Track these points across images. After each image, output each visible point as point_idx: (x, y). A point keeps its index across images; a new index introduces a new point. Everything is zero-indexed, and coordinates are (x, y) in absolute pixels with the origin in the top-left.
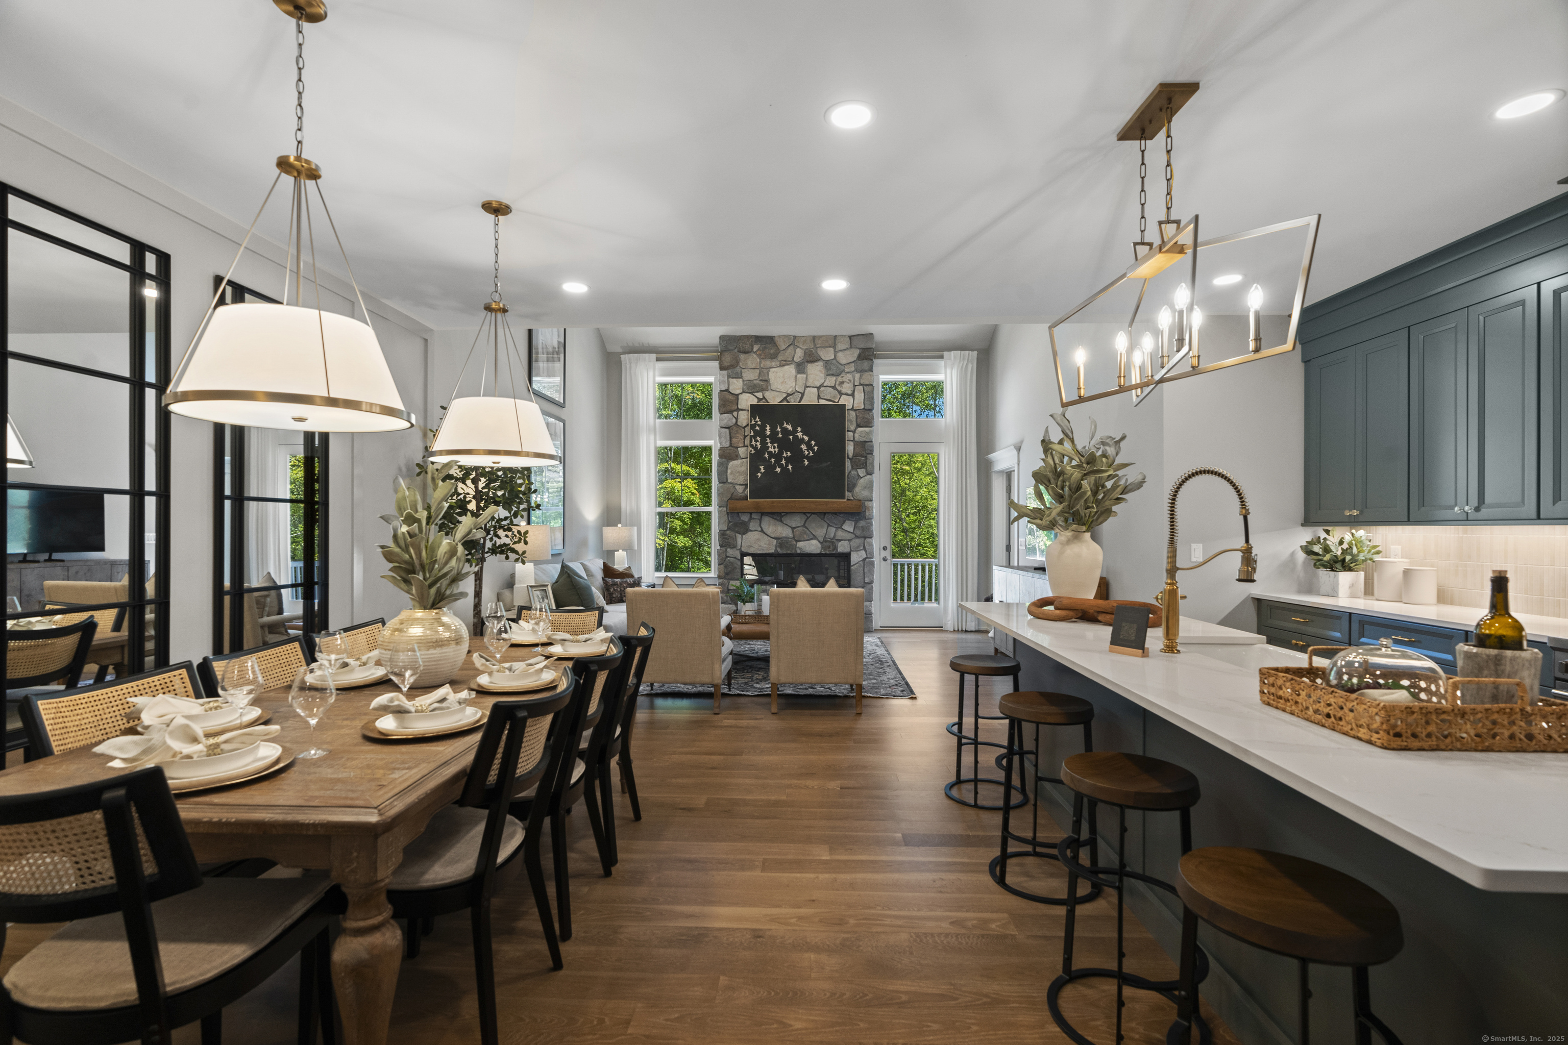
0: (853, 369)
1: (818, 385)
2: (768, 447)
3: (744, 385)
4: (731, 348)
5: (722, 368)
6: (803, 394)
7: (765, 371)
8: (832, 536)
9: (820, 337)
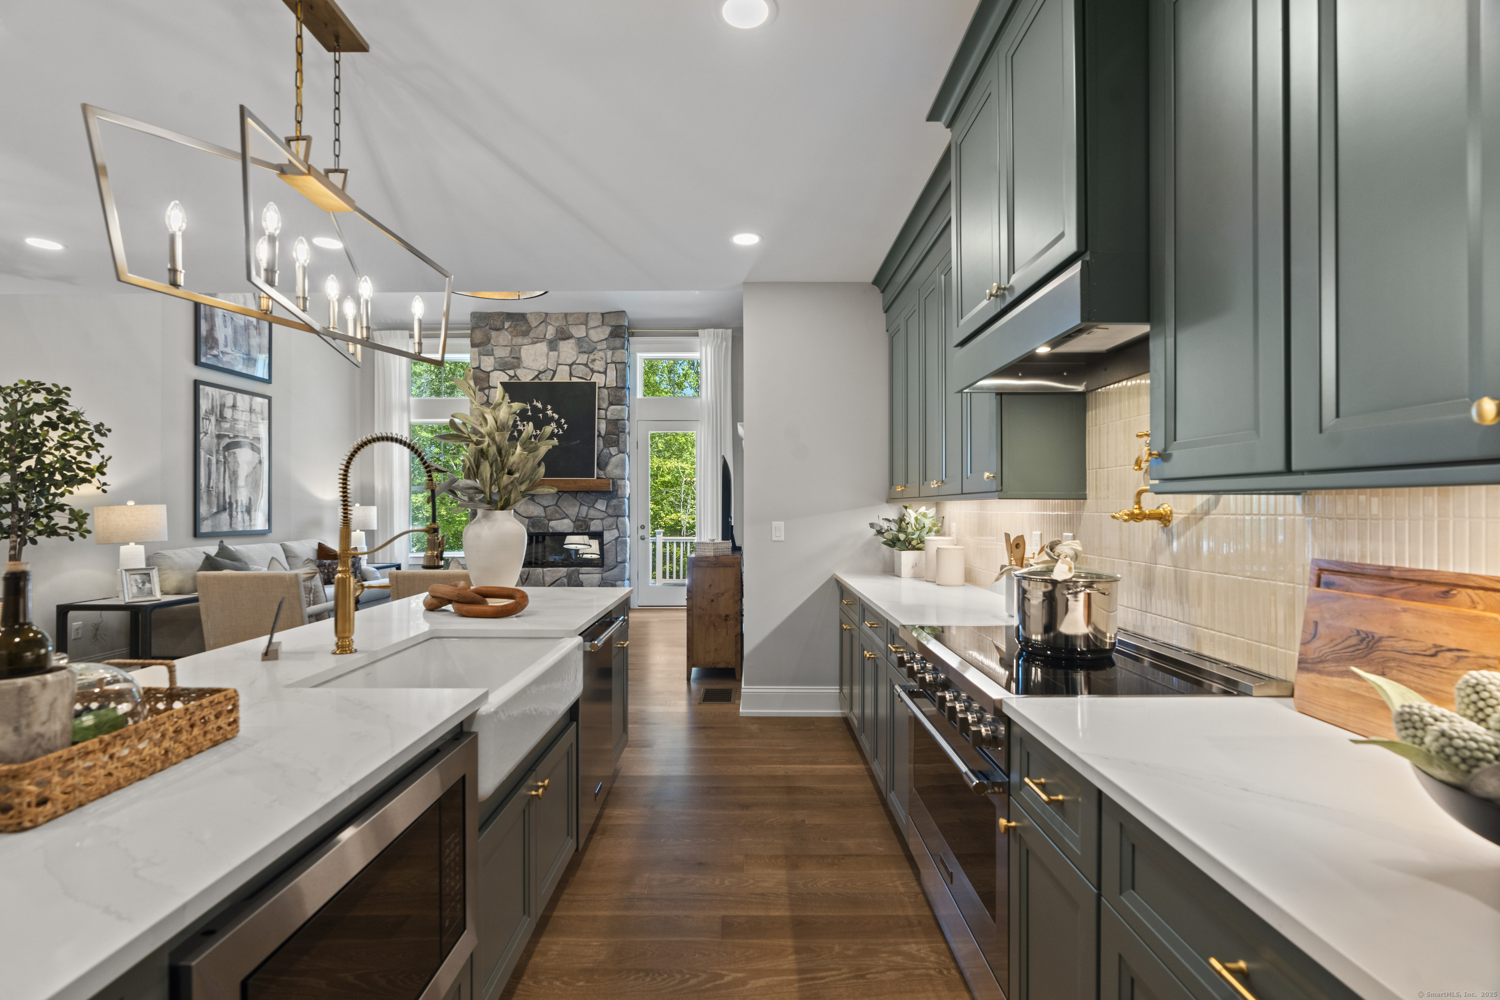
0: (605, 346)
1: (570, 363)
2: (518, 425)
3: (496, 362)
4: (482, 325)
5: (473, 345)
6: (555, 372)
7: (517, 348)
8: (584, 515)
9: (572, 314)
